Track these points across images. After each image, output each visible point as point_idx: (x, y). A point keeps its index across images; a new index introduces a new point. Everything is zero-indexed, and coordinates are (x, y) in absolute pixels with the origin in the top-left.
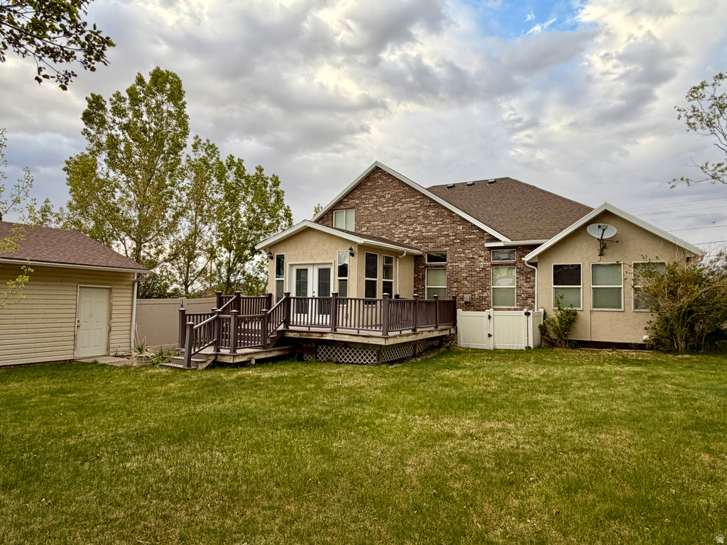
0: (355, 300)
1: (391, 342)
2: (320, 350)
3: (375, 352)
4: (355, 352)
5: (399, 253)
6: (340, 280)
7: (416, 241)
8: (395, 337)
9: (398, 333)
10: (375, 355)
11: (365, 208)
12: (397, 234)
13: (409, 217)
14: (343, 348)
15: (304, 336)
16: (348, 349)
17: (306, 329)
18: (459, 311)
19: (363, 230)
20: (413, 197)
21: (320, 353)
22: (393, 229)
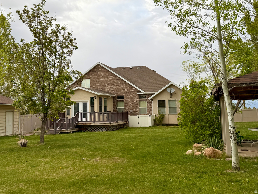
0: (97, 113)
1: (112, 125)
2: (88, 129)
3: (106, 128)
4: (100, 128)
5: (108, 97)
6: (91, 107)
7: (113, 92)
8: (113, 123)
9: (113, 122)
10: (106, 129)
11: (94, 79)
12: (107, 89)
13: (111, 83)
14: (96, 128)
15: (85, 124)
16: (98, 128)
17: (85, 122)
18: (129, 116)
19: (93, 87)
20: (112, 76)
21: (88, 130)
22: (105, 87)
